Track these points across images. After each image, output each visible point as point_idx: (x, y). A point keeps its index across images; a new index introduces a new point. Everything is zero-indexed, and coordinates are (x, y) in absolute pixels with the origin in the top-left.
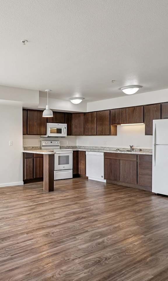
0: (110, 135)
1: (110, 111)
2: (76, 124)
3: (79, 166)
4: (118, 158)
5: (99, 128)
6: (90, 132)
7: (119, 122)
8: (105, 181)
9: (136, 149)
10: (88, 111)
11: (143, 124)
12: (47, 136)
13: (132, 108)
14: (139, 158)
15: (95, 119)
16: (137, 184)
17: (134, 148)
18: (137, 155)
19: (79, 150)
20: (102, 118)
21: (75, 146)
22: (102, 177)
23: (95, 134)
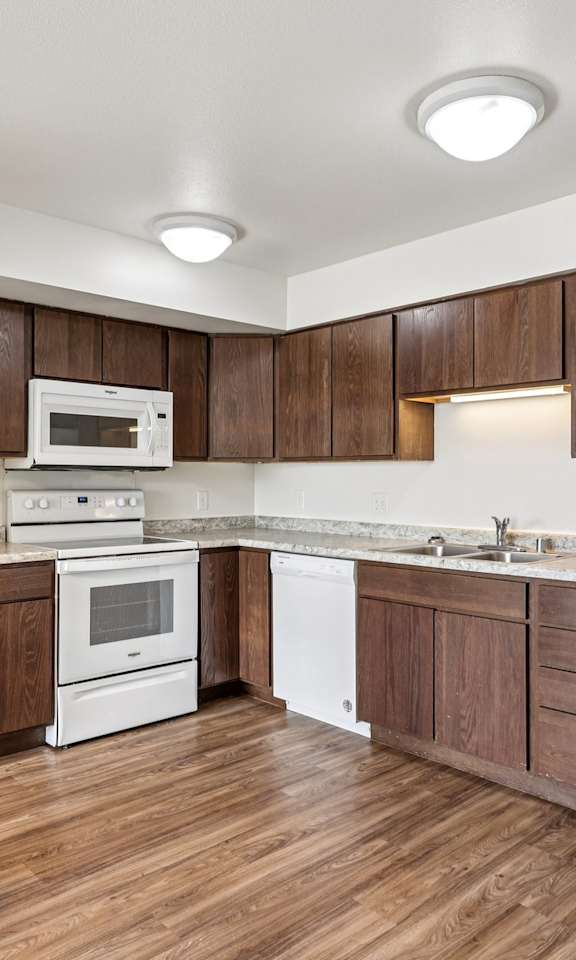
0: (397, 459)
1: (394, 318)
2: (235, 397)
3: (242, 636)
4: (424, 601)
5: (345, 421)
6: (301, 443)
7: (436, 378)
8: (364, 730)
9: (524, 536)
10: (292, 320)
11: (559, 389)
12: (27, 463)
13: (502, 295)
14: (541, 604)
15: (322, 368)
16: (528, 768)
17: (518, 531)
18: (528, 585)
19: (242, 542)
20: (358, 361)
21: (244, 519)
22: (348, 704)
23: (326, 453)
